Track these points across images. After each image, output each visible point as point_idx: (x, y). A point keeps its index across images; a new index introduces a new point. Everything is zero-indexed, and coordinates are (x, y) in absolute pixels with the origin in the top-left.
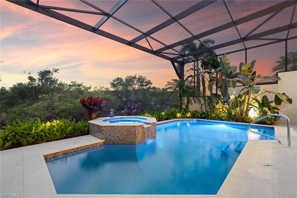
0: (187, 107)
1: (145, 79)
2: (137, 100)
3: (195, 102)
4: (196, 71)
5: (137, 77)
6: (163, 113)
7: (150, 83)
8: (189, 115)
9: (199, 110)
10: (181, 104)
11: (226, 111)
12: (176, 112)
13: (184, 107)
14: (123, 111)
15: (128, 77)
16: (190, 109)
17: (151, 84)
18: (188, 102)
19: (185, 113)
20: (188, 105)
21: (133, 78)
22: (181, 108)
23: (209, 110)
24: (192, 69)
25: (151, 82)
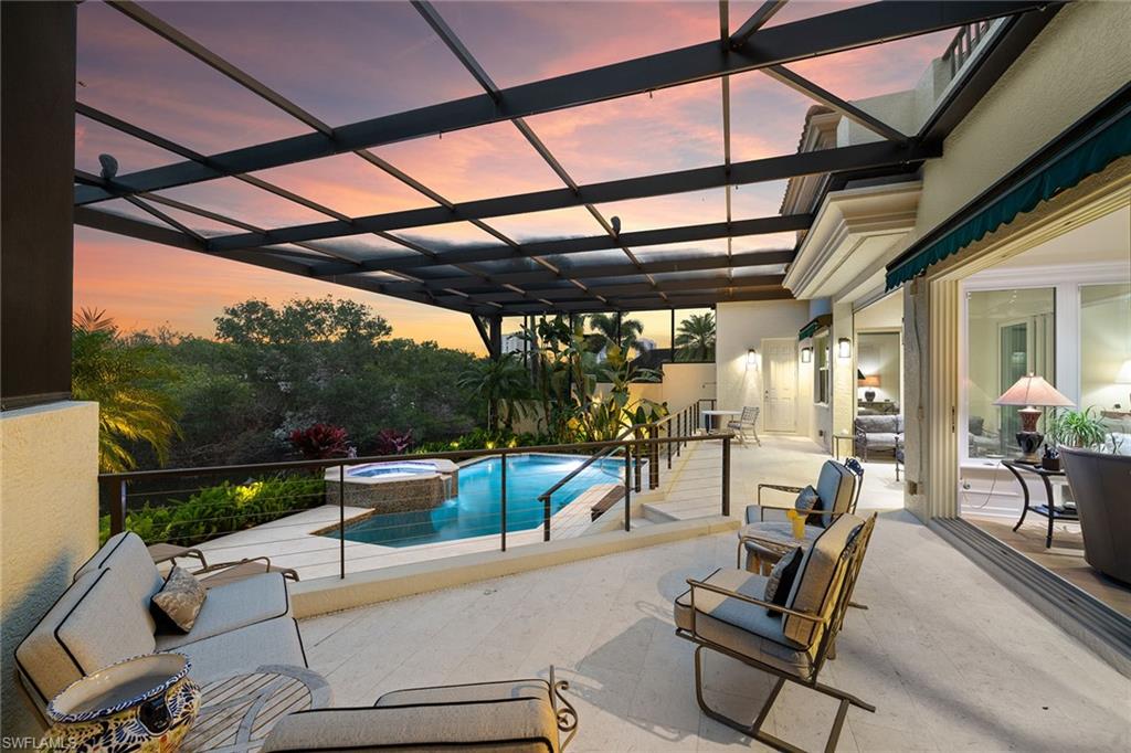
0: (508, 426)
1: (364, 314)
2: (339, 390)
3: (526, 415)
4: (529, 342)
5: (336, 306)
6: (456, 445)
7: (384, 328)
8: (512, 444)
9: (534, 431)
10: (495, 419)
11: (585, 434)
12: (485, 440)
13: (501, 425)
14: (280, 431)
15: (299, 304)
16: (516, 431)
17: (388, 331)
18: (510, 414)
19: (506, 440)
20: (510, 421)
21: (318, 307)
22: (494, 428)
23: (553, 432)
24: (518, 335)
25: (388, 324)
